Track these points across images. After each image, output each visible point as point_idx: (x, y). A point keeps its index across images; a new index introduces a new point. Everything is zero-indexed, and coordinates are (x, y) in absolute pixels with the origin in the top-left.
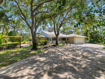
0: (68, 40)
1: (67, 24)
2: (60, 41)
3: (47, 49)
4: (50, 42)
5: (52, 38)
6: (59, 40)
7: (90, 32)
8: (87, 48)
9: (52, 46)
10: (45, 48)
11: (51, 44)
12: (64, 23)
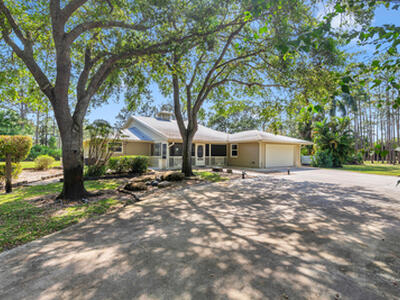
0: (235, 153)
1: (229, 88)
2: (204, 156)
3: (137, 194)
4: (161, 161)
5: (168, 147)
6: (200, 155)
7: (319, 123)
8: (315, 186)
9: (163, 179)
10: (129, 188)
11: (164, 170)
12: (218, 84)
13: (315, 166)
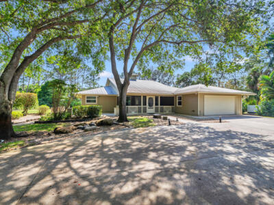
2: (154, 106)
13: (260, 114)
